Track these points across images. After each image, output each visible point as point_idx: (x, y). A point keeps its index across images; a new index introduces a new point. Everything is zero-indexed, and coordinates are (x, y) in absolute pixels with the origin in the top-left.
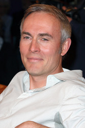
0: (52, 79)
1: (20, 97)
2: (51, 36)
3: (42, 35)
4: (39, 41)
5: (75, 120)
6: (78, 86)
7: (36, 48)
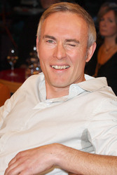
0: (75, 89)
1: (36, 107)
3: (68, 41)
5: (105, 140)
6: (108, 99)
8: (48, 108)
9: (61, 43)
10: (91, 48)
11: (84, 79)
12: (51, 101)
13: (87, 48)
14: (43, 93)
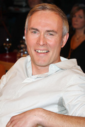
0: (53, 68)
1: (25, 81)
2: (56, 32)
3: (48, 31)
4: (46, 35)
7: (44, 41)
8: (33, 82)
9: (42, 34)
10: (65, 37)
11: (60, 61)
12: (36, 76)
13: (62, 37)
14: (30, 71)
